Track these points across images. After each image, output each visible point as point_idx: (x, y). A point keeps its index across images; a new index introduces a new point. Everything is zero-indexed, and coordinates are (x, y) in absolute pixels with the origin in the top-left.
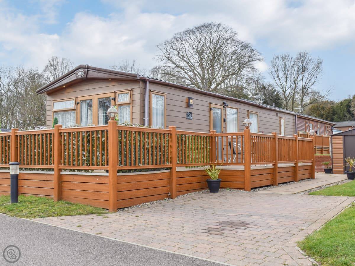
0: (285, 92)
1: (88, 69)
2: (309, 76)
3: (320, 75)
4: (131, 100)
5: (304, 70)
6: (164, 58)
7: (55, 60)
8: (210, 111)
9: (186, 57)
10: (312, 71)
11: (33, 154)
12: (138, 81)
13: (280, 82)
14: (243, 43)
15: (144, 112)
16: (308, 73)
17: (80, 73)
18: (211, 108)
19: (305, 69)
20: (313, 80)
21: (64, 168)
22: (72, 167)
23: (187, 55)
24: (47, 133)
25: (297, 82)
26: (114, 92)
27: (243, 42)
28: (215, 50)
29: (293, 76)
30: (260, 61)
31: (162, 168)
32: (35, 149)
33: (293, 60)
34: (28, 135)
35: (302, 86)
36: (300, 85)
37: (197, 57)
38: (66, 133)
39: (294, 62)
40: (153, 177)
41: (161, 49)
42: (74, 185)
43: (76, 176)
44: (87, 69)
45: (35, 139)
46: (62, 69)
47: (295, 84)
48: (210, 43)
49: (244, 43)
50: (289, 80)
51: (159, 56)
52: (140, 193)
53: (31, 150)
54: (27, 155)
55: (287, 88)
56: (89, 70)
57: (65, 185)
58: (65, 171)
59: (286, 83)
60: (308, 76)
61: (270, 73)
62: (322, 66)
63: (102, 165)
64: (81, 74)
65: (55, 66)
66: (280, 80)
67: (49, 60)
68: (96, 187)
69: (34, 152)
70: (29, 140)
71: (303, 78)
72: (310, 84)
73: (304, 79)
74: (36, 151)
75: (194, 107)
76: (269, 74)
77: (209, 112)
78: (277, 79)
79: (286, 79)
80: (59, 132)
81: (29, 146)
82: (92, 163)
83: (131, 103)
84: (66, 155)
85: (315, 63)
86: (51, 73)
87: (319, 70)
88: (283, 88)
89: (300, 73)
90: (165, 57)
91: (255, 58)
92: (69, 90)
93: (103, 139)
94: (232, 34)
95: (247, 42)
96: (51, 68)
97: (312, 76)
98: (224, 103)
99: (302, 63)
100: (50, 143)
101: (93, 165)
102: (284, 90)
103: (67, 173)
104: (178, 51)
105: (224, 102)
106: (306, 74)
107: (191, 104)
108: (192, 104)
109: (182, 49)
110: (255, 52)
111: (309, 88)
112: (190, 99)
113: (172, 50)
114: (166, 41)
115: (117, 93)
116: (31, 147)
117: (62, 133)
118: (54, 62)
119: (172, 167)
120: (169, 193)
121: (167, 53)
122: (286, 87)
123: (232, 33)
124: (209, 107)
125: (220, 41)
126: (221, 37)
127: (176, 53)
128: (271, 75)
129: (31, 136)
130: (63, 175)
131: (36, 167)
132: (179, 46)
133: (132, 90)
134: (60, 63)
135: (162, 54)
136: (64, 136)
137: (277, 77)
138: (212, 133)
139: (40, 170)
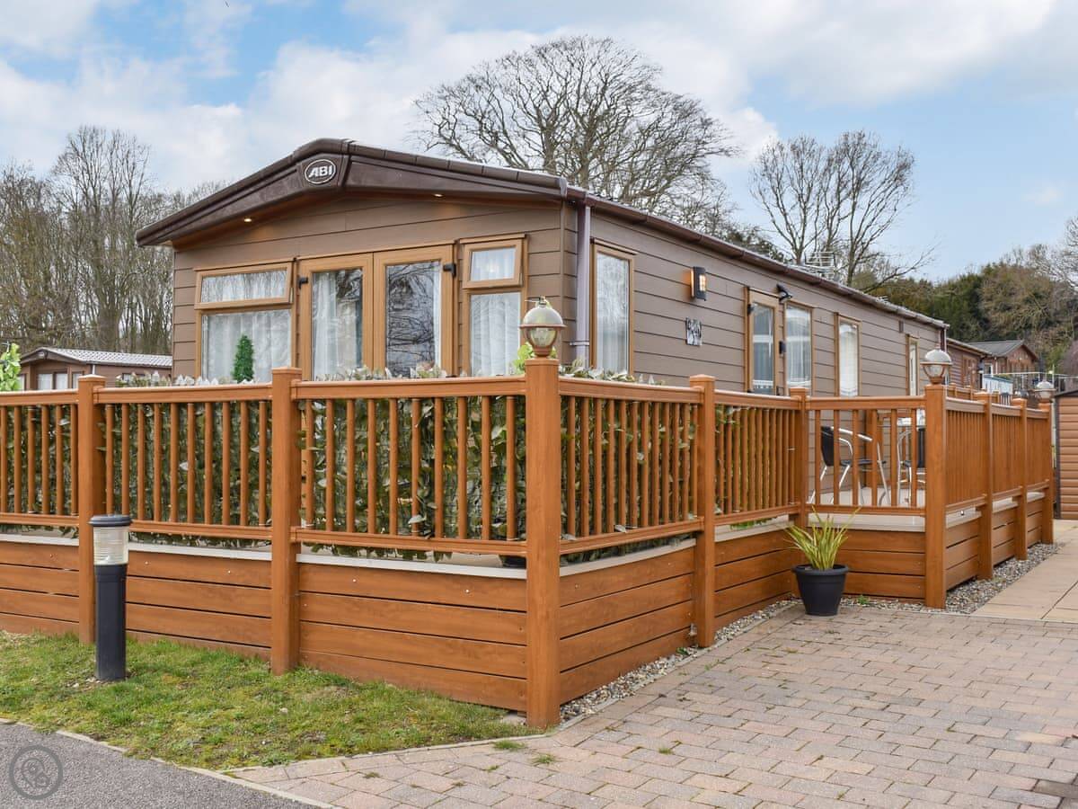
0: (799, 252)
1: (350, 154)
2: (873, 206)
3: (906, 203)
4: (526, 275)
5: (859, 186)
6: (437, 139)
7: (88, 137)
8: (746, 317)
9: (502, 137)
10: (882, 189)
11: (171, 479)
12: (555, 204)
13: (787, 223)
14: (679, 100)
15: (575, 321)
16: (869, 193)
17: (316, 172)
18: (749, 306)
19: (859, 181)
20: (884, 217)
21: (313, 540)
22: (348, 538)
23: (505, 133)
24: (239, 399)
25: (835, 221)
26: (453, 242)
27: (680, 97)
28: (591, 120)
29: (823, 205)
30: (729, 155)
31: (674, 536)
32: (180, 460)
33: (825, 155)
34: (151, 405)
35: (851, 237)
36: (844, 232)
37: (537, 139)
38: (323, 402)
39: (830, 161)
40: (648, 572)
41: (427, 112)
42: (356, 609)
43: (367, 573)
44: (346, 157)
45: (179, 423)
46: (111, 167)
47: (830, 229)
48: (579, 98)
49: (681, 100)
50: (811, 214)
51: (420, 134)
52: (613, 637)
53: (164, 464)
54: (147, 483)
55: (806, 241)
56: (353, 158)
57: (316, 608)
58: (315, 550)
59: (805, 226)
60: (869, 205)
61: (758, 195)
62: (911, 176)
63: (493, 535)
64: (322, 172)
65: (88, 159)
66: (785, 215)
67: (69, 137)
68: (459, 619)
69: (180, 471)
70: (154, 425)
71: (853, 212)
72: (877, 228)
73: (855, 212)
74: (185, 466)
75: (710, 301)
76: (754, 195)
77: (744, 318)
78: (776, 212)
79: (805, 213)
80: (294, 396)
81: (155, 446)
82: (444, 523)
83: (523, 286)
84: (324, 490)
85: (890, 165)
86: (77, 179)
87: (901, 188)
88: (794, 240)
89: (843, 194)
90: (441, 135)
91: (711, 145)
92: (265, 233)
93: (497, 432)
94: (645, 71)
95: (691, 97)
96: (76, 165)
97: (880, 207)
98: (780, 289)
99: (852, 166)
100: (251, 440)
101: (446, 531)
102: (798, 247)
103: (326, 558)
104: (480, 117)
105: (780, 284)
106: (863, 200)
107: (703, 292)
108: (704, 290)
109: (492, 115)
110: (713, 127)
111: (871, 240)
112: (698, 271)
113: (460, 116)
114: (443, 86)
115: (467, 249)
116: (163, 452)
117: (304, 400)
118: (87, 145)
119: (702, 528)
120: (692, 625)
121: (446, 126)
122: (803, 237)
123: (647, 69)
124: (744, 301)
125: (608, 93)
126: (611, 77)
127: (474, 124)
128: (760, 197)
129: (161, 410)
130: (307, 568)
131: (188, 529)
132: (484, 103)
133: (526, 237)
134: (105, 147)
135: (429, 126)
136: (315, 414)
137: (779, 206)
138: (799, 397)
139: (203, 543)
